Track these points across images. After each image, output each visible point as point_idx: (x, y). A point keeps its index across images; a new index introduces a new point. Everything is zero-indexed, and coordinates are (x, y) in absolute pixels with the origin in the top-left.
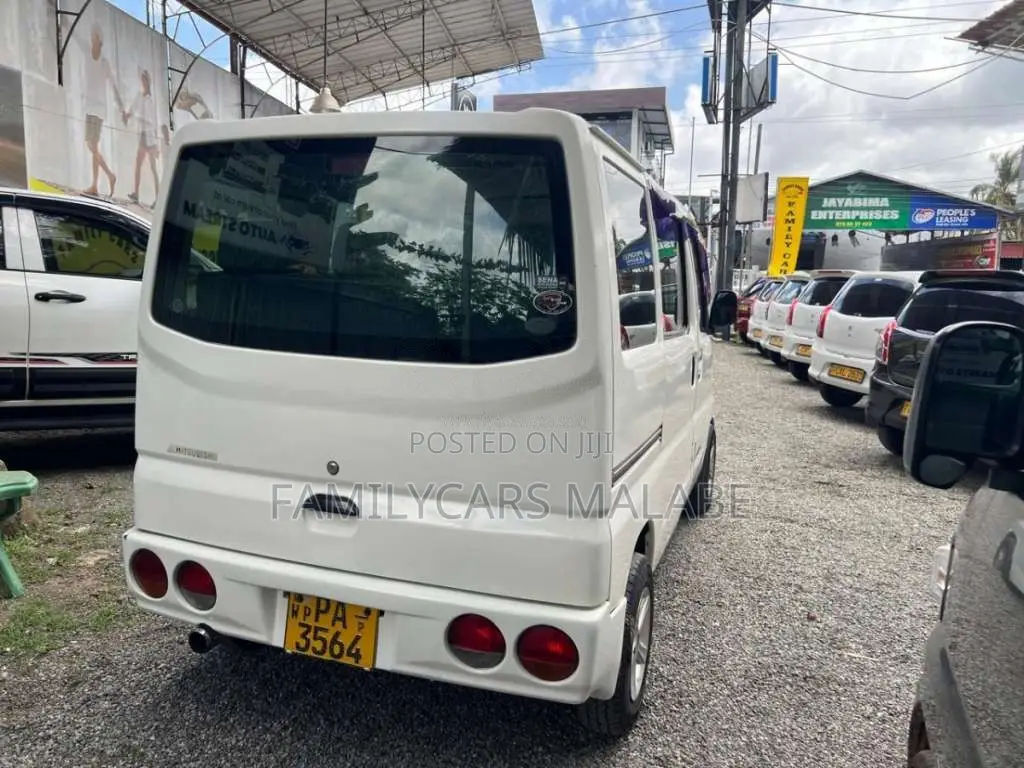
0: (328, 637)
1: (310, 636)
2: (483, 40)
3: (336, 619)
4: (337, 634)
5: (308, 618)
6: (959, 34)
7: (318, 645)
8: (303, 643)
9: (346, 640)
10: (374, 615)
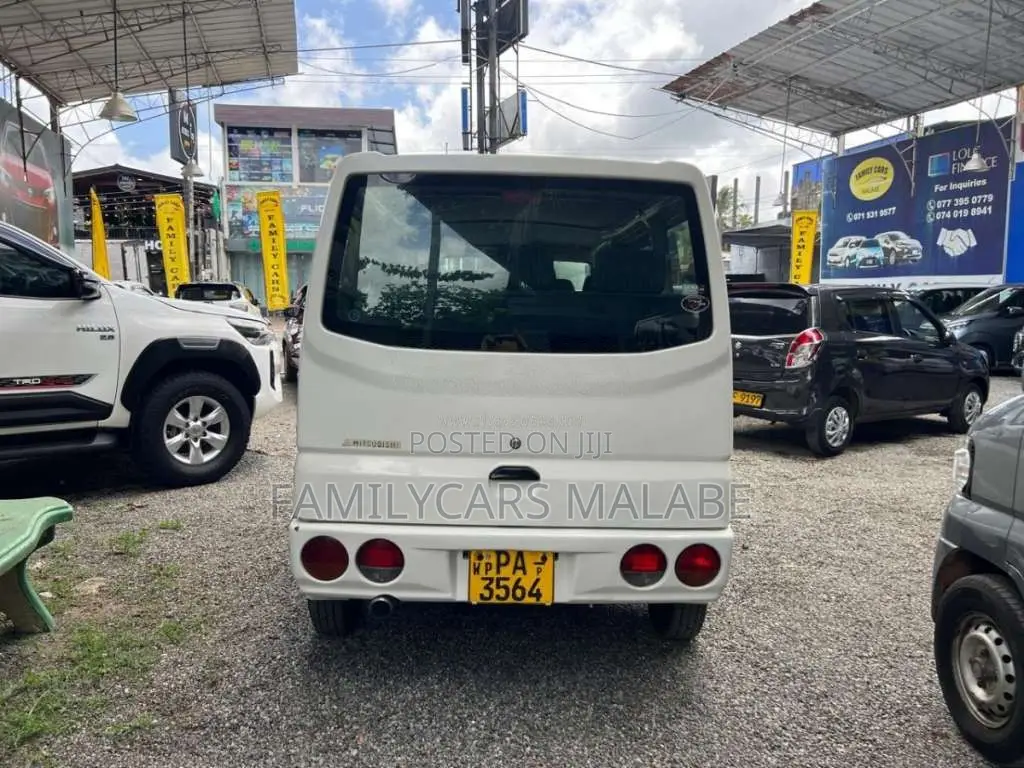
0: (511, 584)
1: (493, 586)
2: (240, 50)
3: (516, 568)
4: (519, 580)
5: (489, 572)
6: (664, 85)
7: (502, 593)
8: (487, 594)
9: (527, 583)
10: (550, 559)
